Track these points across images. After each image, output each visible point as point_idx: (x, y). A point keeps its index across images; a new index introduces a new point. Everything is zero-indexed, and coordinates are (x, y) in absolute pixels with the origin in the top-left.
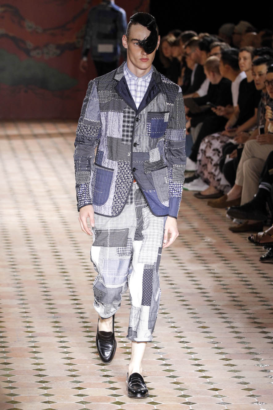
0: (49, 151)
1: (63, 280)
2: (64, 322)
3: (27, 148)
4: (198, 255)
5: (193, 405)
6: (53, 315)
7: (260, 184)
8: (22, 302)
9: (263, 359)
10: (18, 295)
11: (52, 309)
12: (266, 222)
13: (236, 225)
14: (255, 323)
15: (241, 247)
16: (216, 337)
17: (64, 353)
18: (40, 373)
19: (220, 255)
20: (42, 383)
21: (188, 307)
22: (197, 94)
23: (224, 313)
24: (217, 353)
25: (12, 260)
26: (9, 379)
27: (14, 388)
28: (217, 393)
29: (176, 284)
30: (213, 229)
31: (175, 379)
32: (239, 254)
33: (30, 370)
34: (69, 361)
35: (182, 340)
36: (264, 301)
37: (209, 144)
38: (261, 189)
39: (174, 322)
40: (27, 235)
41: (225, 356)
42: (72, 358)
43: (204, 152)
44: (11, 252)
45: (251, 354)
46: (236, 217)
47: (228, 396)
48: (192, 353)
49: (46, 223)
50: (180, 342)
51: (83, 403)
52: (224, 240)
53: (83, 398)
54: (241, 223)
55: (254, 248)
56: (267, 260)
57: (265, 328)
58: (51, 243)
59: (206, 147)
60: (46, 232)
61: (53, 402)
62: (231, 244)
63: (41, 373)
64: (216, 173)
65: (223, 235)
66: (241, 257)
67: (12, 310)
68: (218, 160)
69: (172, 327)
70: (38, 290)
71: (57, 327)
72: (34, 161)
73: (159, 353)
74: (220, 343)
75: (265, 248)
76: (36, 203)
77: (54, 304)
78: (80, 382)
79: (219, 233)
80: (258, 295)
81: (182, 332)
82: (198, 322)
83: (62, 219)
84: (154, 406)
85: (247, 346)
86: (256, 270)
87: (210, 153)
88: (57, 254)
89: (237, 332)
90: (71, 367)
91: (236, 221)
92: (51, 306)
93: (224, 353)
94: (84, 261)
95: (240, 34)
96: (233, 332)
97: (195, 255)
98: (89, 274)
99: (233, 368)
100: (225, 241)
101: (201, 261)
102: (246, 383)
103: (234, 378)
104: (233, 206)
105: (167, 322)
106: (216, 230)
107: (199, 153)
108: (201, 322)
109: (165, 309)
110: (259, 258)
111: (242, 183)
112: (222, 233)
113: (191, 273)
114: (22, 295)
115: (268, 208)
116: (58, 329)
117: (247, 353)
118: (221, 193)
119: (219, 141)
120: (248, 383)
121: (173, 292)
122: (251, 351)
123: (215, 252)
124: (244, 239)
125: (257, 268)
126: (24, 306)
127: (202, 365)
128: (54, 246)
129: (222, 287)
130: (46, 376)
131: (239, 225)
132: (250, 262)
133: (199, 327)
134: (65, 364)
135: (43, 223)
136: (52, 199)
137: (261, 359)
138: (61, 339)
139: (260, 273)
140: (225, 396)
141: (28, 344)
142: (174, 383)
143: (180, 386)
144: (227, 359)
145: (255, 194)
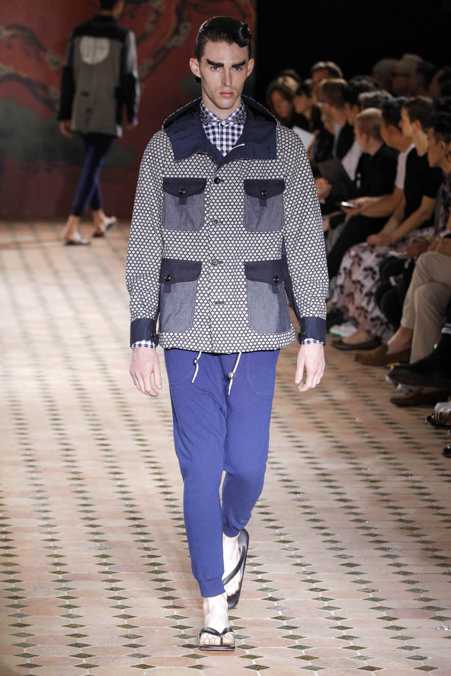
0: (88, 270)
1: (114, 486)
2: (116, 556)
3: (50, 264)
4: (338, 445)
6: (98, 544)
7: (443, 326)
8: (46, 522)
10: (39, 511)
11: (97, 534)
13: (402, 395)
14: (436, 557)
15: (413, 432)
16: (372, 582)
17: (117, 607)
18: (77, 641)
19: (376, 445)
20: (81, 658)
21: (323, 531)
23: (384, 542)
24: (373, 608)
25: (28, 452)
26: (25, 651)
27: (36, 666)
29: (303, 493)
30: (364, 400)
31: (303, 651)
32: (407, 443)
33: (61, 636)
34: (126, 622)
35: (314, 586)
37: (357, 260)
38: (445, 335)
39: (300, 557)
40: (52, 410)
41: (387, 613)
42: (131, 617)
43: (349, 273)
44: (26, 439)
45: (430, 609)
48: (331, 607)
49: (85, 392)
50: (312, 590)
52: (383, 419)
54: (411, 391)
55: (432, 433)
58: (92, 425)
59: (353, 265)
60: (85, 406)
62: (393, 426)
63: (79, 640)
64: (370, 308)
65: (380, 410)
66: (411, 448)
67: (28, 536)
68: (373, 286)
69: (297, 565)
70: (74, 502)
71: (106, 564)
72: (63, 288)
73: (276, 608)
74: (378, 591)
76: (67, 357)
77: (99, 526)
78: (144, 657)
79: (375, 408)
80: (440, 511)
81: (314, 573)
82: (340, 556)
83: (111, 383)
85: (422, 595)
86: (436, 469)
87: (358, 275)
88: (103, 443)
89: (405, 573)
90: (129, 631)
91: (403, 387)
92: (95, 530)
93: (385, 608)
94: (148, 454)
96: (399, 573)
97: (334, 444)
98: (158, 477)
99: (399, 633)
100: (384, 421)
101: (343, 455)
102: (421, 658)
103: (402, 650)
104: (398, 364)
105: (288, 556)
106: (369, 403)
107: (340, 274)
108: (346, 557)
109: (285, 534)
110: (441, 450)
111: (413, 325)
112: (380, 408)
113: (328, 475)
114: (45, 511)
116: (106, 569)
117: (423, 608)
118: (377, 341)
119: (375, 254)
120: (425, 658)
121: (299, 507)
122: (431, 604)
123: (368, 440)
124: (416, 417)
125: (438, 467)
126: (49, 529)
127: (348, 628)
128: (98, 430)
129: (381, 497)
130: (87, 645)
131: (407, 394)
132: (427, 456)
133: (343, 565)
134: (119, 626)
135: (80, 392)
137: (447, 618)
138: (112, 585)
139: (443, 475)
141: (56, 593)
142: (302, 659)
143: (312, 662)
144: (389, 617)
145: (435, 343)
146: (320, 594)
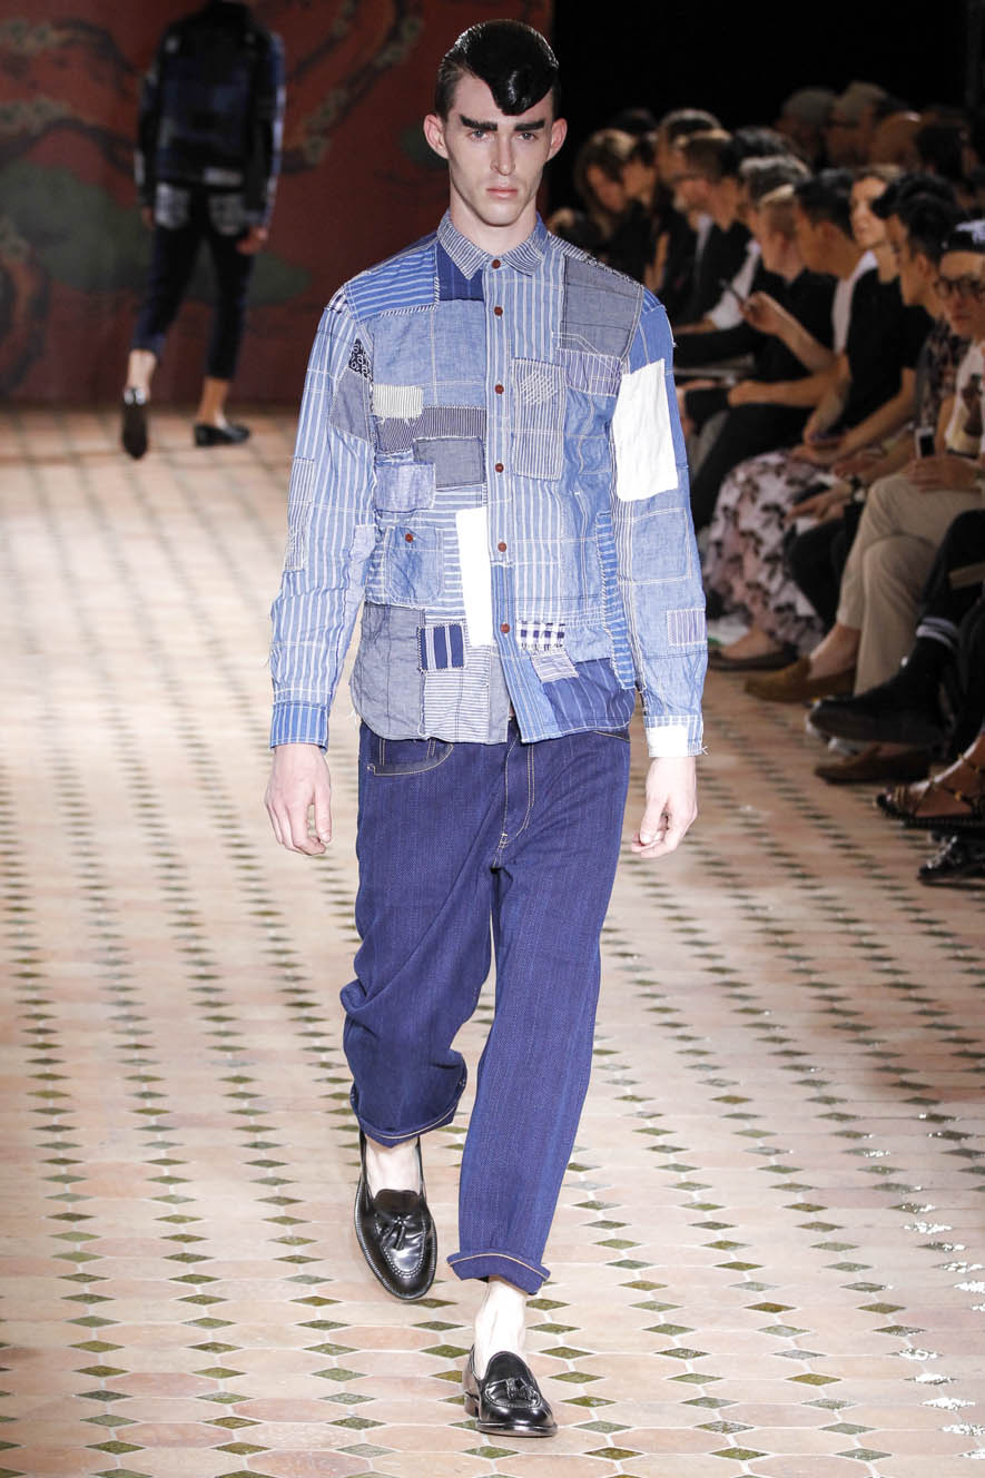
0: (215, 508)
1: (263, 939)
2: (266, 1080)
3: (140, 497)
4: (710, 859)
5: (697, 1359)
6: (229, 1055)
7: (920, 623)
8: (125, 1011)
9: (929, 1207)
10: (113, 989)
11: (226, 1034)
12: (937, 749)
13: (838, 761)
14: (904, 1085)
15: (856, 833)
16: (775, 1134)
17: (264, 1181)
18: (184, 1249)
19: (785, 860)
20: (192, 1282)
21: (679, 1032)
22: (710, 322)
23: (799, 1054)
24: (777, 1187)
25: (91, 871)
26: (80, 1268)
27: (100, 1299)
28: (776, 1319)
29: (639, 956)
30: (762, 771)
31: (636, 1271)
32: (847, 856)
33: (152, 1240)
34: (282, 1211)
35: (660, 1140)
36: (931, 1012)
37: (748, 489)
38: (925, 640)
39: (633, 1083)
40: (141, 787)
41: (803, 1196)
42: (291, 1201)
43: (733, 515)
44: (87, 843)
45: (889, 1189)
46: (839, 734)
47: (814, 1331)
48: (693, 1184)
49: (206, 750)
51: (329, 1352)
52: (800, 808)
53: (330, 1334)
54: (855, 753)
55: (898, 838)
56: (944, 876)
57: (935, 1102)
58: (220, 817)
59: (741, 499)
60: (205, 779)
61: (229, 1348)
62: (821, 822)
63: (188, 1248)
64: (774, 586)
65: (794, 791)
66: (854, 867)
67: (89, 1039)
68: (779, 543)
69: (625, 1098)
70: (178, 971)
71: (243, 1096)
72: (164, 544)
73: (582, 1185)
74: (788, 1152)
75: (937, 838)
76: (171, 682)
77: (230, 1019)
78: (318, 1282)
79: (783, 786)
80: (913, 993)
81: (660, 1115)
82: (712, 1082)
84: (566, 1360)
85: (875, 1162)
86: (906, 909)
87: (751, 519)
88: (241, 853)
89: (842, 1117)
90: (289, 1231)
91: (840, 745)
92: (223, 1027)
93: (800, 1186)
94: (330, 875)
95: (852, 124)
96: (829, 1116)
97: (703, 859)
99: (828, 1237)
100: (803, 813)
101: (720, 880)
102: (873, 1288)
103: (835, 1270)
104: (830, 698)
105: (608, 1082)
106: (773, 775)
107: (716, 520)
108: (723, 1083)
110: (915, 871)
111: (861, 620)
112: (791, 786)
113: (688, 919)
114: (124, 989)
115: (945, 704)
116: (245, 1104)
117: (876, 1187)
118: (788, 654)
119: (784, 478)
120: (880, 1288)
121: (631, 982)
122: (894, 1178)
123: (769, 850)
124: (864, 805)
125: (910, 904)
126: (131, 1025)
127: (726, 1226)
128: (232, 827)
129: (794, 965)
130: (205, 1258)
131: (847, 759)
132: (888, 883)
133: (717, 1099)
134: (268, 1220)
135: (197, 750)
136: (225, 668)
137: (925, 1207)
138: (255, 1137)
139: (918, 921)
140: (805, 1331)
141: (144, 1153)
142: (634, 1287)
143: (653, 1294)
144: (809, 1205)
145: (904, 655)
146: (672, 1158)
